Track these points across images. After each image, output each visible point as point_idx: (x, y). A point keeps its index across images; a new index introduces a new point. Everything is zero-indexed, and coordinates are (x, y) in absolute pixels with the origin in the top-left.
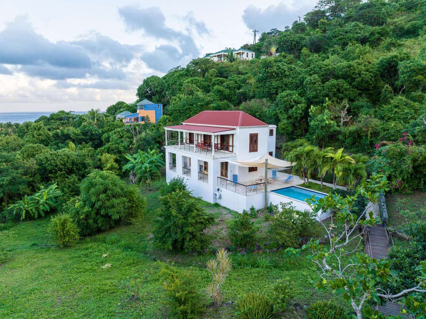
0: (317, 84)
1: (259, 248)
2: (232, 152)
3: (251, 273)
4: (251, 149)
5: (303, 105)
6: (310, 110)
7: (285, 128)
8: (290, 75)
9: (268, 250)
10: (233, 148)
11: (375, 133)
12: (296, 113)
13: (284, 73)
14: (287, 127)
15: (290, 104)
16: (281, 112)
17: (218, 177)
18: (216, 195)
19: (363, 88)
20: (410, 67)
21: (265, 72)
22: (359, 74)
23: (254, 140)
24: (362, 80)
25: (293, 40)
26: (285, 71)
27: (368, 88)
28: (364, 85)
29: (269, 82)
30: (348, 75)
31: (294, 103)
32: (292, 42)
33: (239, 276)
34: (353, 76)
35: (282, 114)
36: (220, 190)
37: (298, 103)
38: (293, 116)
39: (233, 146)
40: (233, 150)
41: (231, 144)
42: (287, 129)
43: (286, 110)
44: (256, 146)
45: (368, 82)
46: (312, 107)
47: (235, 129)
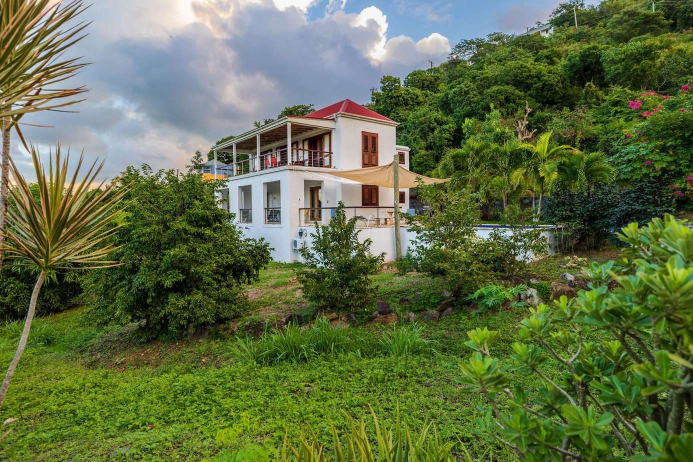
0: (471, 93)
1: (385, 312)
2: (330, 166)
3: (359, 371)
4: (366, 162)
5: (451, 125)
6: (464, 125)
7: (423, 162)
8: (425, 102)
9: (413, 315)
10: (330, 160)
11: (589, 139)
12: (440, 138)
13: (416, 99)
14: (426, 161)
15: (429, 126)
16: (415, 140)
17: (300, 209)
18: (295, 243)
19: (545, 100)
20: (624, 52)
21: (388, 96)
22: (537, 77)
23: (370, 144)
24: (544, 85)
25: (425, 80)
26: (417, 97)
27: (553, 100)
28: (547, 94)
29: (394, 112)
30: (518, 81)
31: (435, 124)
32: (424, 82)
33: (312, 381)
34: (529, 81)
35: (418, 143)
36: (305, 232)
37: (441, 125)
38: (435, 144)
40: (330, 162)
41: (326, 149)
42: (427, 163)
43: (424, 136)
44: (375, 157)
45: (552, 89)
46: (467, 120)
47: (333, 119)
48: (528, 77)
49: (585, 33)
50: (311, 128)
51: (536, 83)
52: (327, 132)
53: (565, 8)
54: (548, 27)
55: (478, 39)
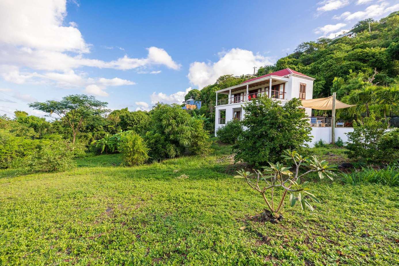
0: (334, 65)
4: (301, 97)
5: (323, 81)
6: (334, 81)
12: (317, 88)
22: (372, 56)
23: (303, 88)
24: (377, 60)
27: (381, 68)
28: (378, 65)
30: (360, 58)
34: (367, 58)
39: (284, 92)
40: (284, 97)
41: (281, 91)
44: (304, 95)
45: (381, 62)
46: (336, 79)
47: (288, 77)
48: (366, 56)
49: (377, 35)
50: (278, 81)
51: (371, 59)
52: (283, 83)
53: (361, 23)
54: (351, 33)
55: (311, 42)
